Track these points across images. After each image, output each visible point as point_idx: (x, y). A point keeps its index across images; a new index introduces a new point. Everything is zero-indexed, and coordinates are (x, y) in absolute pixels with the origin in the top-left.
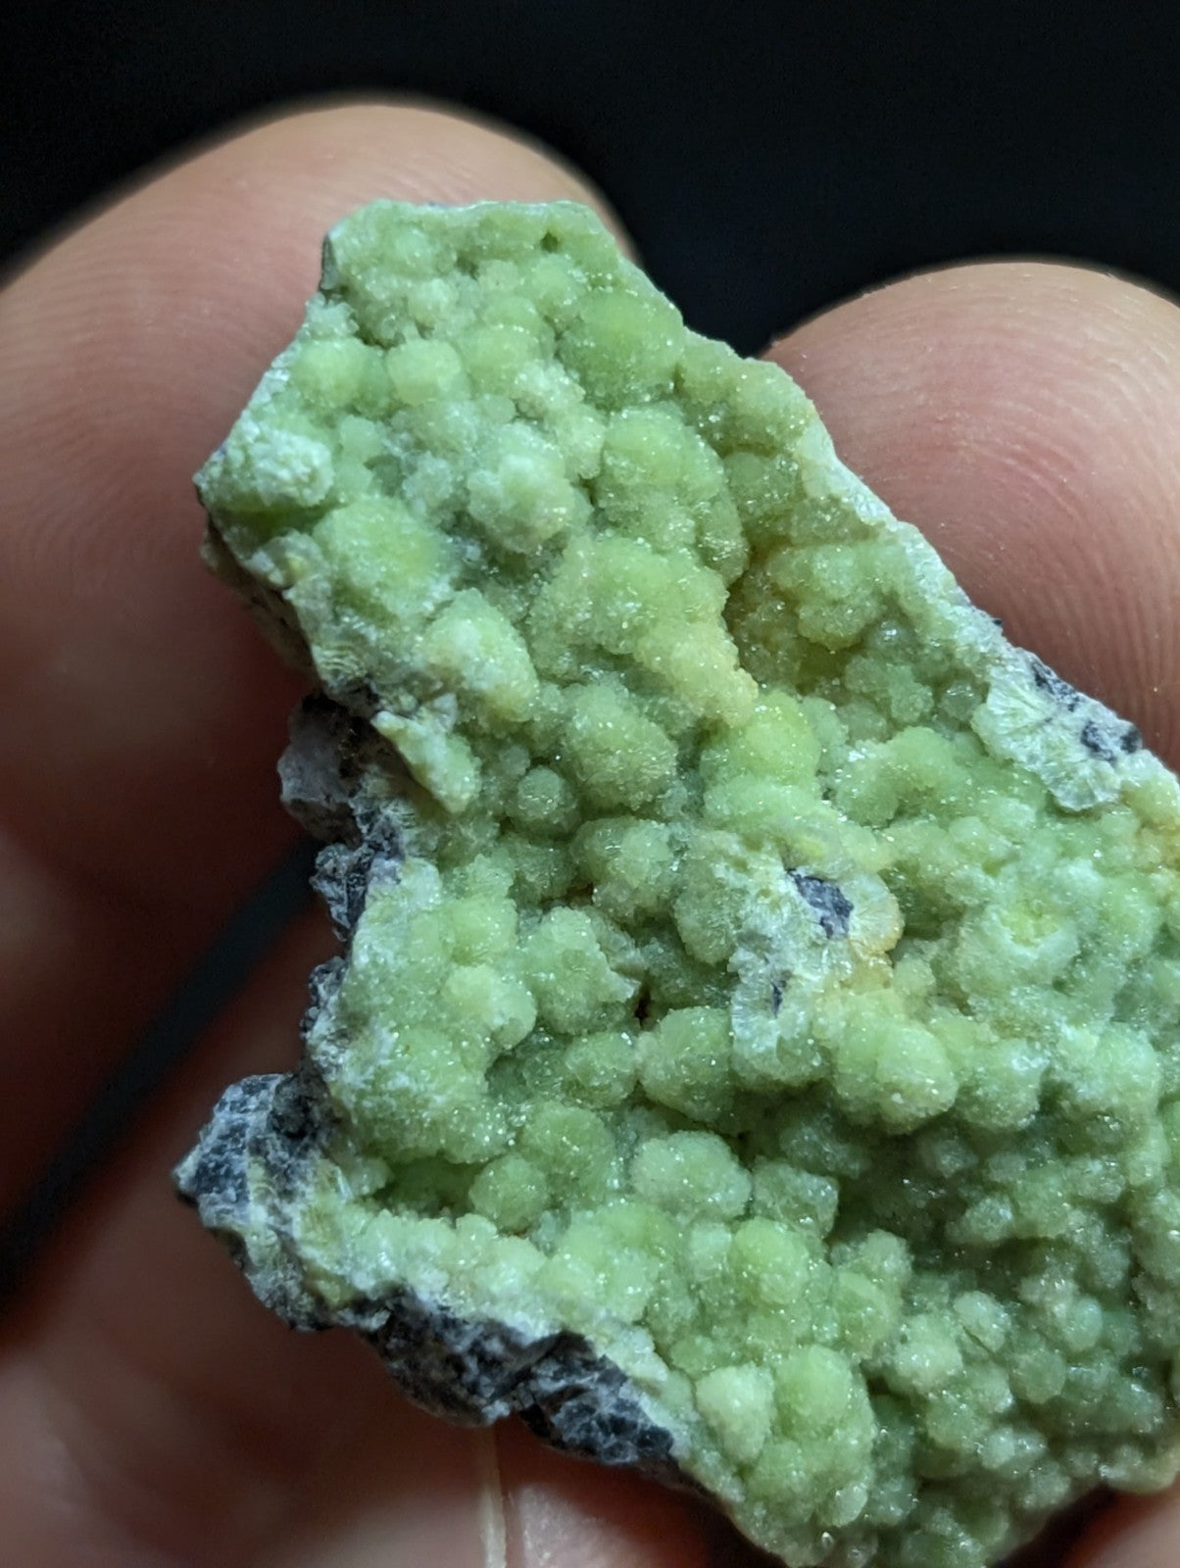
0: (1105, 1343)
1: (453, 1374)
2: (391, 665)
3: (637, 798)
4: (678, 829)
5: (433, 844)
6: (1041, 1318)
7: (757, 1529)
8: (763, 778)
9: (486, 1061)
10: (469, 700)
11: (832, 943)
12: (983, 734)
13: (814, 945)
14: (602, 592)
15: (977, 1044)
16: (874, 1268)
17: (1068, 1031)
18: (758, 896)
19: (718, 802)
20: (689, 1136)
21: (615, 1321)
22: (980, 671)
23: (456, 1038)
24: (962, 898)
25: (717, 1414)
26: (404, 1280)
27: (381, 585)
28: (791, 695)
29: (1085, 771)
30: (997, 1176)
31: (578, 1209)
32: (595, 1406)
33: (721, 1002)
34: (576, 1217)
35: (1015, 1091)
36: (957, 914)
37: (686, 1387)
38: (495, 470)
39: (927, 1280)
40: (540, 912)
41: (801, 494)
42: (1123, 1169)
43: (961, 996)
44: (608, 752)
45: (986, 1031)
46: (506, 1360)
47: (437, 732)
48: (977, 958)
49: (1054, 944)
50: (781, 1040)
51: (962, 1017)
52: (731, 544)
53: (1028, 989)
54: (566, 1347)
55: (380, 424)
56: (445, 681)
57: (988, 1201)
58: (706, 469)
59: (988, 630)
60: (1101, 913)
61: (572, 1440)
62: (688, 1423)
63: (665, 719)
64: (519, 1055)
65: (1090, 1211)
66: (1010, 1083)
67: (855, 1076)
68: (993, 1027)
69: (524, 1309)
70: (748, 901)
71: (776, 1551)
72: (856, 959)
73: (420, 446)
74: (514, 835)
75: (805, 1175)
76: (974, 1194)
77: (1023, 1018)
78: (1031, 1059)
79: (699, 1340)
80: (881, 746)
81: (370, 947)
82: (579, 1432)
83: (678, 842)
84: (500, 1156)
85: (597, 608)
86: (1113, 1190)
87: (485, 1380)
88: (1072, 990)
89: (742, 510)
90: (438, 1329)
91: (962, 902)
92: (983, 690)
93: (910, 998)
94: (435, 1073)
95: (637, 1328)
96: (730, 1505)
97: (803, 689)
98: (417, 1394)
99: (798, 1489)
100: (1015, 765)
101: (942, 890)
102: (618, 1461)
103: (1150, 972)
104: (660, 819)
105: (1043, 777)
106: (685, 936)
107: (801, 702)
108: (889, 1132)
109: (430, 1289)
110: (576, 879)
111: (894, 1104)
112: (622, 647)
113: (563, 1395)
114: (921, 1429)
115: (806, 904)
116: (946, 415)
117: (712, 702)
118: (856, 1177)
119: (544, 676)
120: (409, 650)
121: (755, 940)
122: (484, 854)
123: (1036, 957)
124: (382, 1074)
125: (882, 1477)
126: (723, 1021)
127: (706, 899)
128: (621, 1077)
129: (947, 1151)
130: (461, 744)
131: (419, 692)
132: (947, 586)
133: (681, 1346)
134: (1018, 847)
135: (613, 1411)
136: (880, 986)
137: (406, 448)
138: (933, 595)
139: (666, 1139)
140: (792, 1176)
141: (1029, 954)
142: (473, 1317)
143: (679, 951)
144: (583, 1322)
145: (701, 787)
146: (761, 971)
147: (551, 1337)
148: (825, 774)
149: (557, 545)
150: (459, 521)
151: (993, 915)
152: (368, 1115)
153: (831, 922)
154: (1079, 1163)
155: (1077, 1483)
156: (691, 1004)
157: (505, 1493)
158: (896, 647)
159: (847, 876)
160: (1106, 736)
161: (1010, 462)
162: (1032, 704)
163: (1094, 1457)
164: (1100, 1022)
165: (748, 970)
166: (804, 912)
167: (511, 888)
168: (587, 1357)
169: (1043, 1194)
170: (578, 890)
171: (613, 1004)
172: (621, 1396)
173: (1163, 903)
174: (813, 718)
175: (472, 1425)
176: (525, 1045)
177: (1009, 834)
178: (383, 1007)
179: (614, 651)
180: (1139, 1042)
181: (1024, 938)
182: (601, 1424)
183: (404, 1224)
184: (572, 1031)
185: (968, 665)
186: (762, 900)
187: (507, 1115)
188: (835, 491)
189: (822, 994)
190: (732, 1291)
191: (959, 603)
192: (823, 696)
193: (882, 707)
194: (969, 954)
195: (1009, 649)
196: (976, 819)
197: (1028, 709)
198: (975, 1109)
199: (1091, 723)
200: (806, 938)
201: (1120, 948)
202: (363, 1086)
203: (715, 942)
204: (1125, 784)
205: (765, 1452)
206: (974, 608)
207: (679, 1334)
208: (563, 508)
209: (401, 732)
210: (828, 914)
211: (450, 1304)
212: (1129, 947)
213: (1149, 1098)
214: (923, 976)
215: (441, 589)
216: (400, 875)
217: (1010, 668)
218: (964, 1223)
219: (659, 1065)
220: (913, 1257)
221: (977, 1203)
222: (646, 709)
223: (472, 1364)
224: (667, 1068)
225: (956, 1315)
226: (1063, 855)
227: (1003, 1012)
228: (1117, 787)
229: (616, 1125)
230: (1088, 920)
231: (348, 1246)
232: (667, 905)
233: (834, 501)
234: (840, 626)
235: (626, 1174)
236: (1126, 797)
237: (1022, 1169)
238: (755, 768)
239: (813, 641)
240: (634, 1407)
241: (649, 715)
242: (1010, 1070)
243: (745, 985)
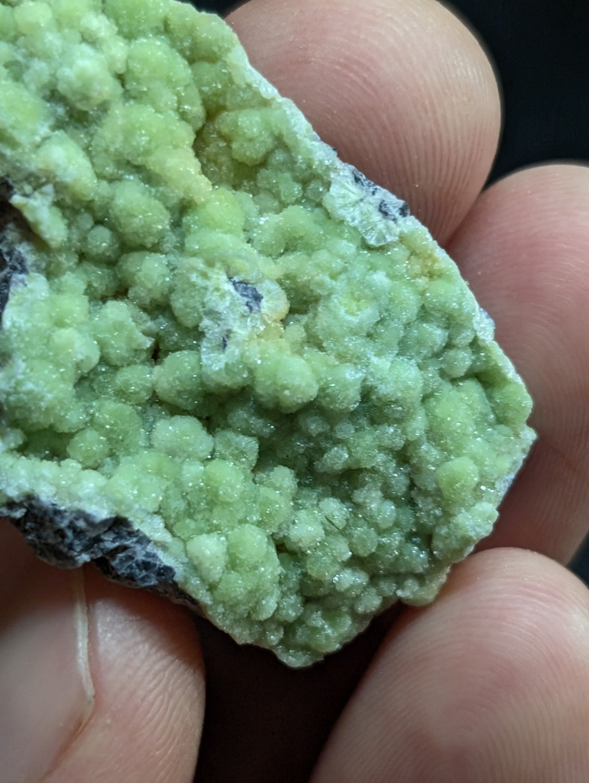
0: (397, 524)
1: (60, 539)
2: (19, 169)
3: (149, 241)
4: (172, 258)
5: (44, 265)
6: (364, 511)
7: (220, 619)
8: (215, 230)
9: (74, 380)
10: (60, 188)
11: (252, 315)
12: (328, 207)
13: (243, 316)
14: (129, 133)
15: (328, 366)
16: (278, 485)
17: (375, 360)
18: (213, 291)
19: (192, 244)
20: (181, 418)
21: (143, 510)
22: (326, 175)
23: (58, 365)
24: (319, 291)
25: (197, 557)
26: (33, 490)
27: (13, 128)
28: (229, 190)
29: (381, 226)
30: (340, 435)
31: (124, 456)
32: (134, 556)
33: (196, 348)
34: (123, 460)
35: (348, 389)
36: (316, 300)
37: (181, 544)
38: (71, 67)
39: (305, 492)
40: (101, 303)
41: (231, 81)
42: (404, 432)
43: (319, 342)
44: (133, 216)
45: (332, 359)
46: (88, 531)
47: (44, 205)
48: (327, 322)
49: (367, 314)
50: (227, 364)
51: (320, 353)
52: (196, 109)
53: (354, 338)
54: (118, 524)
55: (11, 45)
56: (48, 178)
57: (336, 449)
58: (181, 69)
59: (330, 154)
60: (390, 298)
61: (123, 574)
62: (183, 563)
63: (163, 198)
64: (92, 376)
65: (388, 454)
66: (345, 386)
67: (265, 382)
68: (336, 357)
69: (96, 504)
70: (208, 294)
71: (230, 632)
72: (264, 322)
73: (31, 55)
74: (86, 262)
75: (241, 436)
76: (328, 445)
77: (351, 353)
78: (356, 373)
79: (188, 521)
80: (276, 216)
81: (12, 318)
82: (126, 570)
83: (172, 265)
84: (83, 429)
85: (126, 140)
86: (399, 443)
87: (77, 542)
88: (376, 338)
89: (201, 92)
90: (51, 516)
91: (319, 293)
92: (328, 185)
93: (293, 344)
94: (47, 383)
95: (155, 516)
96: (206, 606)
97: (236, 187)
98: (42, 553)
99: (240, 598)
100: (345, 223)
101: (308, 287)
102: (147, 584)
103: (417, 329)
104: (162, 252)
105: (360, 230)
106: (177, 313)
107: (234, 194)
108: (283, 411)
109: (46, 495)
110: (120, 286)
111: (286, 396)
112: (139, 161)
113: (117, 550)
114: (304, 570)
115: (238, 295)
116: (304, 46)
117: (187, 190)
118: (267, 436)
119: (100, 176)
120: (28, 162)
121: (213, 314)
122: (70, 271)
123: (357, 321)
124: (19, 383)
125: (284, 594)
126: (197, 356)
127: (187, 293)
128: (145, 388)
129: (314, 422)
130: (57, 211)
131: (34, 184)
132: (308, 130)
133: (178, 525)
134: (347, 265)
135: (144, 558)
136: (278, 337)
137: (25, 56)
138: (301, 135)
139: (169, 420)
140: (234, 437)
141: (354, 320)
142: (70, 508)
143: (174, 322)
144: (127, 511)
145: (183, 236)
146: (216, 330)
147: (110, 519)
148: (248, 231)
149: (104, 107)
150: (53, 95)
151: (335, 299)
152: (12, 404)
153: (251, 304)
154: (381, 428)
155: (385, 599)
156: (179, 349)
157: (88, 606)
158: (283, 164)
159: (260, 281)
160: (391, 208)
161: (338, 67)
162: (354, 191)
163: (394, 586)
164: (391, 355)
165: (209, 330)
166: (238, 299)
167: (86, 290)
168: (129, 530)
169: (363, 444)
170: (121, 292)
171: (140, 350)
172: (148, 550)
173: (422, 294)
174: (240, 202)
175: (70, 567)
176: (94, 371)
177: (342, 258)
178: (19, 349)
179: (136, 163)
180: (412, 365)
181: (351, 312)
182: (138, 565)
183: (33, 464)
184: (118, 363)
185: (320, 172)
186: (216, 293)
187: (86, 408)
188: (249, 80)
189: (248, 341)
190: (204, 496)
191: (315, 140)
192: (246, 191)
193: (276, 196)
194: (323, 320)
195: (341, 164)
196: (324, 251)
197: (351, 194)
198: (328, 399)
199: (384, 201)
200: (239, 313)
201: (401, 317)
202: (10, 390)
203: (192, 315)
204: (401, 233)
205: (223, 578)
206: (322, 142)
207: (177, 519)
208: (108, 88)
209: (25, 205)
210: (250, 300)
211: (57, 503)
212: (405, 316)
213: (416, 394)
214: (300, 333)
215: (44, 130)
216: (26, 282)
217: (341, 173)
218: (323, 462)
219: (165, 380)
220: (298, 480)
221: (330, 450)
222: (153, 193)
223: (70, 533)
224: (168, 382)
225: (320, 510)
226: (370, 269)
227: (341, 349)
228: (397, 233)
229: (142, 414)
230: (384, 302)
231: (4, 474)
232: (167, 297)
233: (249, 86)
234: (252, 152)
235: (149, 439)
236: (402, 239)
237: (353, 431)
238: (210, 225)
239: (240, 161)
240: (154, 556)
241: (155, 197)
242: (345, 378)
243: (208, 339)
